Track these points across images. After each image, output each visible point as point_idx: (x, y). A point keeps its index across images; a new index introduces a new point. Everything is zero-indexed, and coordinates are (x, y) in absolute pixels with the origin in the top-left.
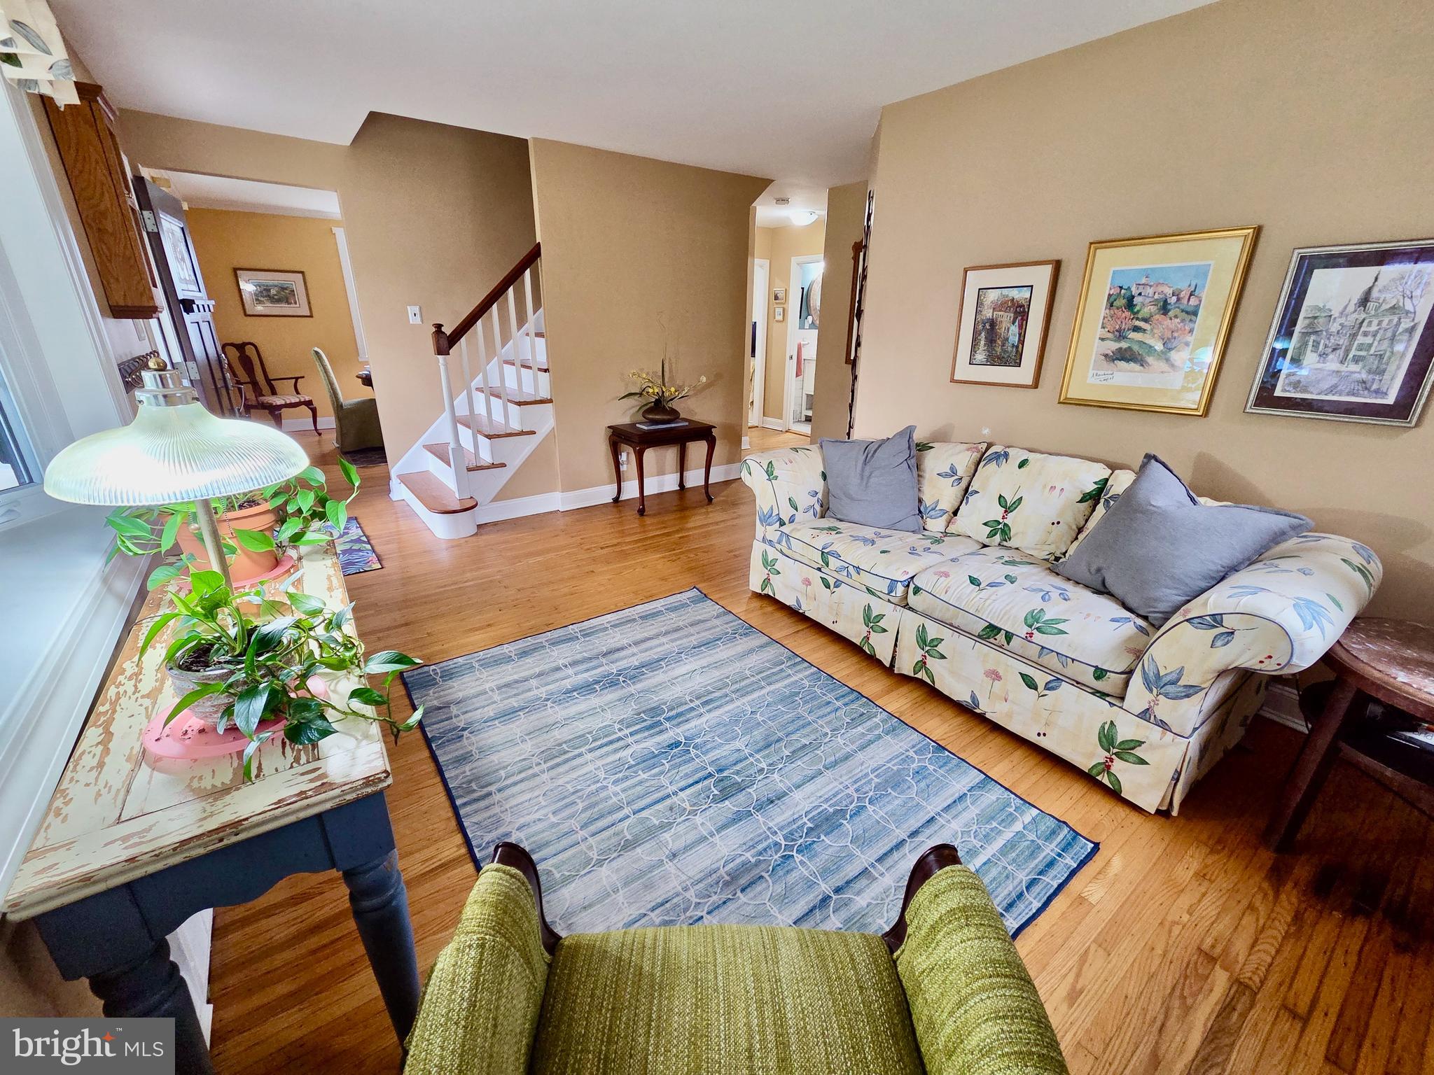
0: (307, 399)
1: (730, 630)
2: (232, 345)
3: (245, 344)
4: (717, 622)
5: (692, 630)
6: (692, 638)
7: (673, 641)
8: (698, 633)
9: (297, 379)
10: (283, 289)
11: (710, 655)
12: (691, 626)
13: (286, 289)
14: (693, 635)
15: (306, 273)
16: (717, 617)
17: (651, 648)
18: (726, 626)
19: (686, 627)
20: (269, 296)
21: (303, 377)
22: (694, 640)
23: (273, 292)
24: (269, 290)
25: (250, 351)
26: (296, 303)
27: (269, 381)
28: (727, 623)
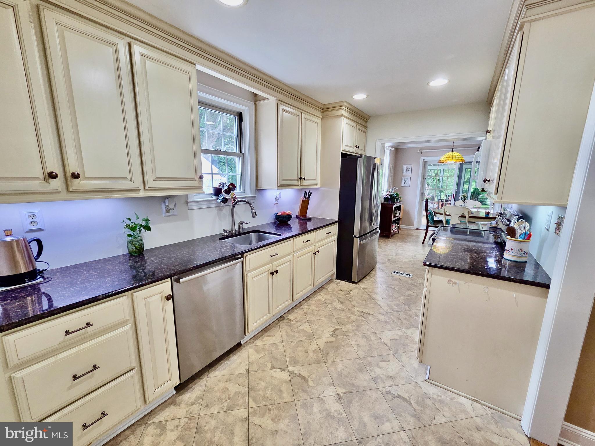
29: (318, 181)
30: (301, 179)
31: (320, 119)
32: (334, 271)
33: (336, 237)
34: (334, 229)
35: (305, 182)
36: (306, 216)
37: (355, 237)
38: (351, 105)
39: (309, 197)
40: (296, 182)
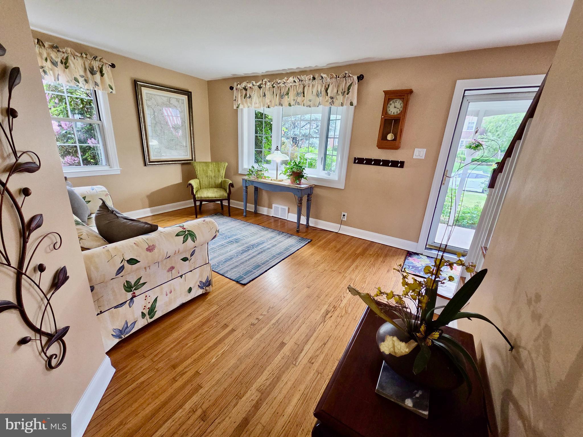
1: (221, 266)
4: (227, 269)
5: (236, 264)
6: (235, 261)
7: (242, 259)
8: (234, 263)
11: (226, 256)
12: (238, 265)
14: (236, 262)
16: (227, 271)
17: (248, 255)
18: (223, 268)
19: (239, 265)
22: (234, 260)
28: (222, 269)
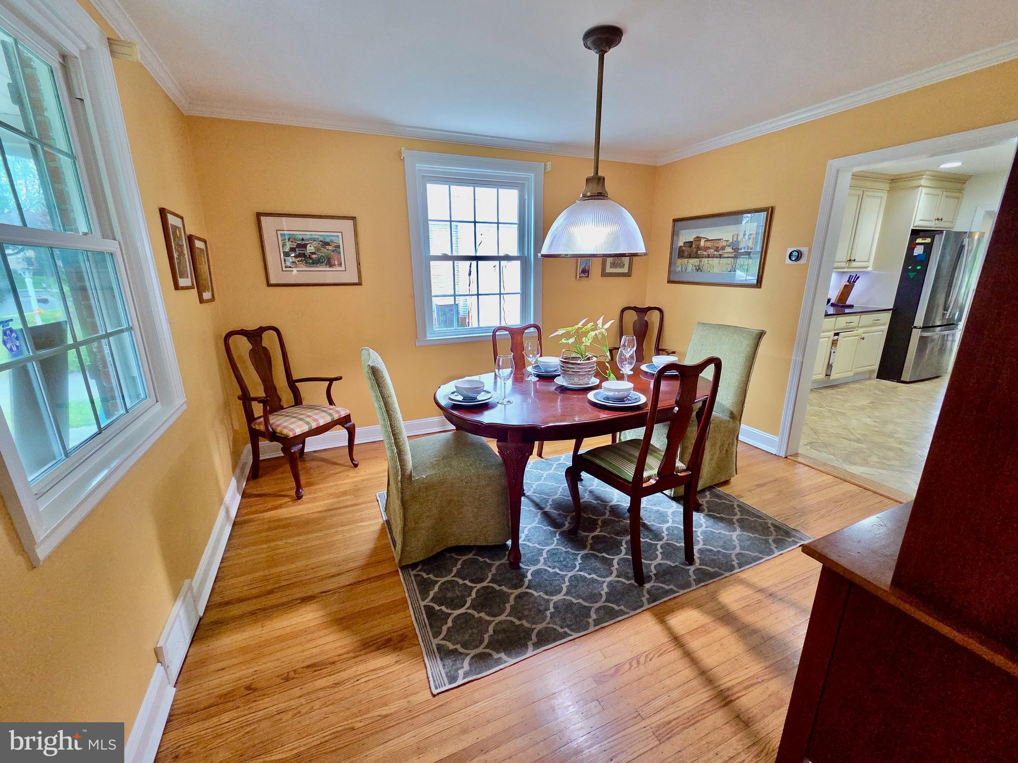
0: (343, 414)
2: (243, 332)
3: (262, 329)
9: (331, 381)
10: (325, 244)
13: (328, 244)
15: (359, 221)
20: (304, 255)
21: (339, 378)
23: (310, 249)
24: (305, 246)
25: (269, 340)
26: (340, 265)
27: (292, 384)
29: (871, 264)
30: (850, 260)
31: (886, 192)
32: (876, 367)
33: (886, 328)
34: (887, 317)
35: (854, 264)
36: (845, 303)
37: (915, 327)
38: (934, 171)
39: (854, 282)
40: (844, 265)
